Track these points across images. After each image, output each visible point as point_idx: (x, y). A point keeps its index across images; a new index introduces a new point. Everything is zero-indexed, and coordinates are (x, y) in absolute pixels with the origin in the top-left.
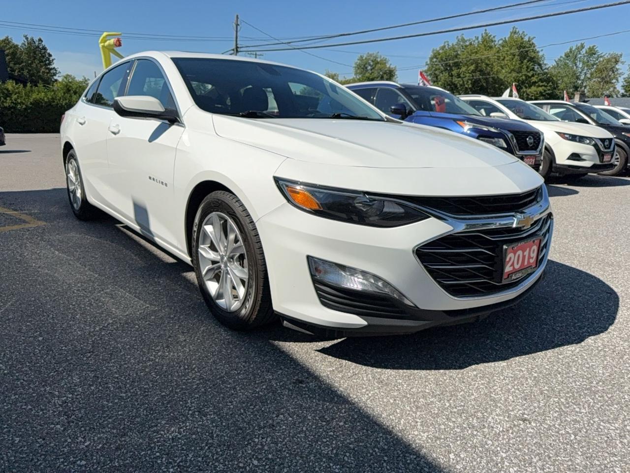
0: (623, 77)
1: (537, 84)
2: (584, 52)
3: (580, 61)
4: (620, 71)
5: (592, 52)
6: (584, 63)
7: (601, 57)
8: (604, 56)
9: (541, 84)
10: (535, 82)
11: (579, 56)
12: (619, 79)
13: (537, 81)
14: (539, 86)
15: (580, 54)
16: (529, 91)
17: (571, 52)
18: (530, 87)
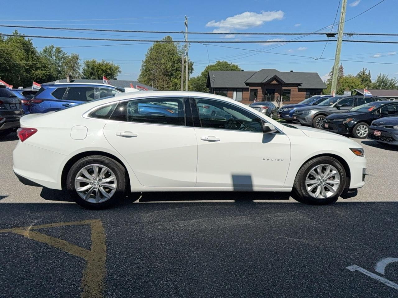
0: (81, 67)
1: (41, 69)
2: (55, 50)
3: (53, 56)
4: (80, 64)
5: (59, 51)
6: (56, 57)
7: (65, 54)
8: (66, 54)
9: (43, 69)
10: (39, 68)
11: (52, 52)
12: (80, 68)
13: (40, 67)
14: (42, 70)
15: (52, 51)
16: (36, 73)
17: (47, 49)
18: (36, 70)
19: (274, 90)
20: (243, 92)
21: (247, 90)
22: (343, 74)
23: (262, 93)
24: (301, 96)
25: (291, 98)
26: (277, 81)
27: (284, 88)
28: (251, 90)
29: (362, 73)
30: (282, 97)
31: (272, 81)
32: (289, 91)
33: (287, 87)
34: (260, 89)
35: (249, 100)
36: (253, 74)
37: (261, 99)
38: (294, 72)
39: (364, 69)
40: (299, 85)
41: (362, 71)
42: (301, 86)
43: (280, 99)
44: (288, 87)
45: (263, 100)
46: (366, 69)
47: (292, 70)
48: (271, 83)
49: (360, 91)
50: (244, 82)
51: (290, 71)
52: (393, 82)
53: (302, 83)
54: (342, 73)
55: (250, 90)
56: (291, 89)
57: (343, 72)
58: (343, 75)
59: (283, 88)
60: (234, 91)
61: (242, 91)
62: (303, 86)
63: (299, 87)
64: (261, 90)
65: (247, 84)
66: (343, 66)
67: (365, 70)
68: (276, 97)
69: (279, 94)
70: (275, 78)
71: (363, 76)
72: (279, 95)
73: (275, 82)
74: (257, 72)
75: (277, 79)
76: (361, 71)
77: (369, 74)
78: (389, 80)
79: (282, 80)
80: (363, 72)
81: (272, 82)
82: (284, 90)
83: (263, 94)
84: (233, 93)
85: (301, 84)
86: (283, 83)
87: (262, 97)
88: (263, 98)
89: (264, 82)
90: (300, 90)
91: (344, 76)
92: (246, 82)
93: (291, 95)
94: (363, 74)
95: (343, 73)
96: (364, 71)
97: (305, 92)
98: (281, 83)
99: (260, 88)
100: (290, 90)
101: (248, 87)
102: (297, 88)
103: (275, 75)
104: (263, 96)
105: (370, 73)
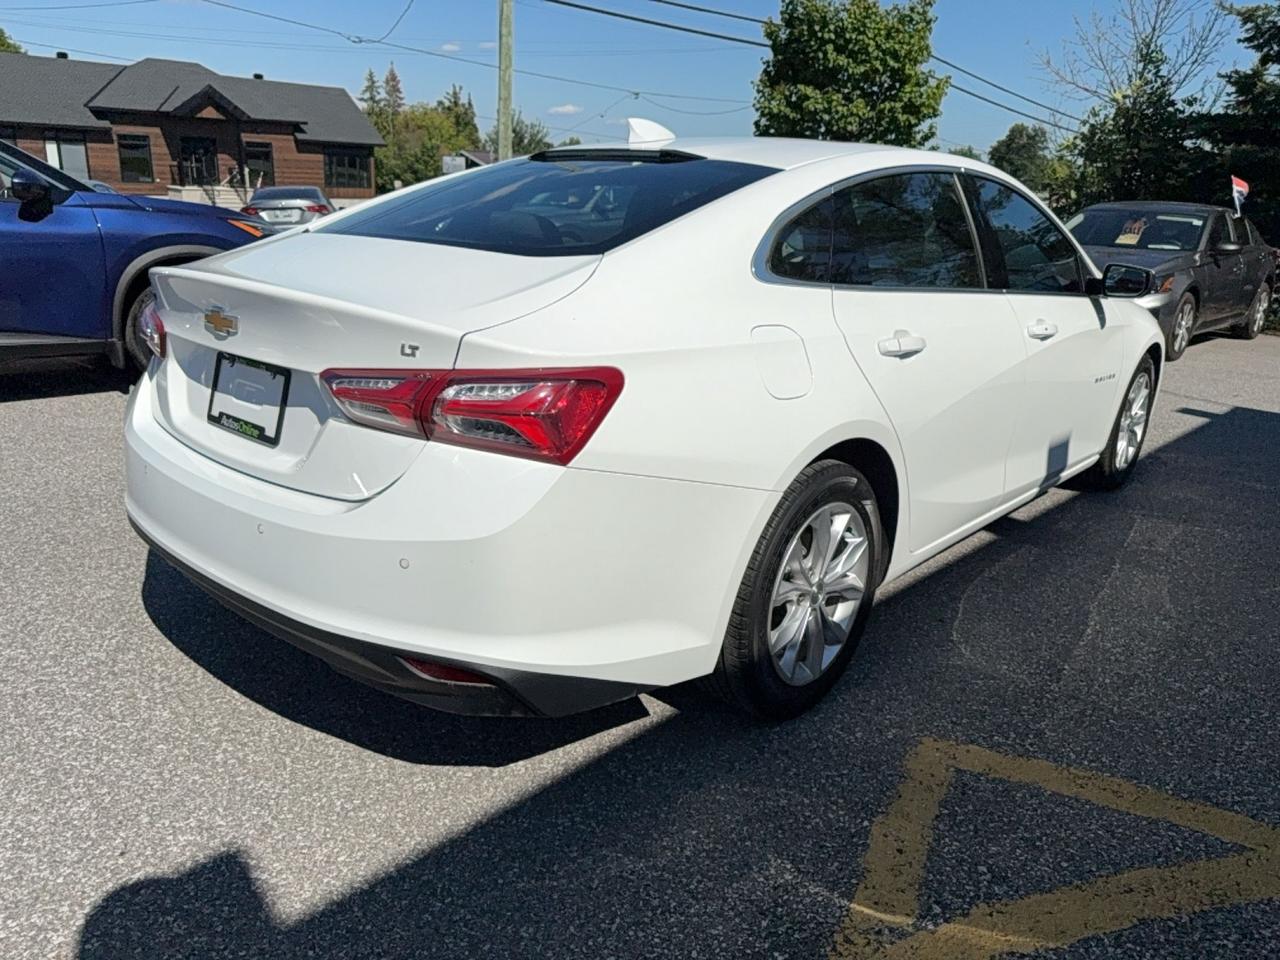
19: (214, 142)
20: (89, 145)
21: (104, 136)
22: (401, 99)
23: (165, 150)
24: (309, 168)
25: (276, 175)
26: (218, 108)
27: (246, 137)
28: (121, 137)
29: (453, 100)
30: (247, 170)
31: (201, 108)
32: (264, 149)
33: (258, 133)
34: (156, 136)
35: (120, 176)
36: (114, 74)
37: (169, 176)
38: (266, 78)
39: (454, 87)
40: (296, 127)
41: (451, 92)
42: (302, 131)
43: (243, 176)
44: (261, 135)
45: (176, 177)
46: (461, 88)
47: (258, 72)
48: (199, 115)
49: (476, 156)
50: (85, 105)
51: (251, 76)
52: (538, 132)
53: (305, 123)
54: (398, 94)
55: (115, 138)
56: (274, 144)
57: (400, 92)
58: (403, 102)
59: (243, 135)
60: (45, 139)
61: (83, 141)
62: (311, 134)
63: (300, 136)
64: (162, 141)
65: (100, 113)
66: (397, 72)
67: (458, 89)
68: (222, 168)
69: (234, 159)
70: (210, 97)
71: (456, 109)
72: (235, 163)
73: (210, 113)
74: (126, 67)
75: (216, 103)
76: (448, 94)
77: (470, 104)
78: (527, 126)
79: (236, 107)
80: (455, 98)
81: (201, 110)
82: (248, 143)
83: (171, 154)
84: (44, 148)
85: (302, 126)
86: (245, 118)
87: (171, 166)
88: (175, 169)
89: (168, 108)
90: (304, 146)
91: (404, 104)
92: (91, 105)
93: (276, 164)
94: (456, 104)
95: (401, 96)
96: (455, 93)
97: (318, 153)
98: (235, 120)
99: (157, 130)
100: (268, 145)
101: (105, 124)
102: (291, 137)
103: (210, 87)
104: (175, 163)
105: (473, 103)
